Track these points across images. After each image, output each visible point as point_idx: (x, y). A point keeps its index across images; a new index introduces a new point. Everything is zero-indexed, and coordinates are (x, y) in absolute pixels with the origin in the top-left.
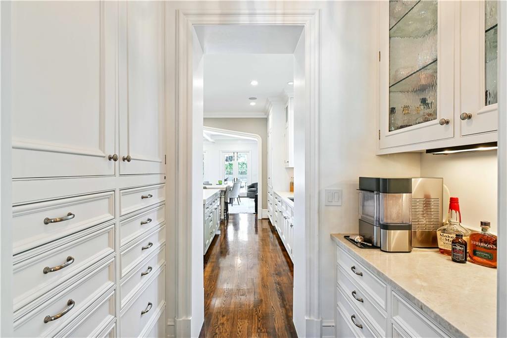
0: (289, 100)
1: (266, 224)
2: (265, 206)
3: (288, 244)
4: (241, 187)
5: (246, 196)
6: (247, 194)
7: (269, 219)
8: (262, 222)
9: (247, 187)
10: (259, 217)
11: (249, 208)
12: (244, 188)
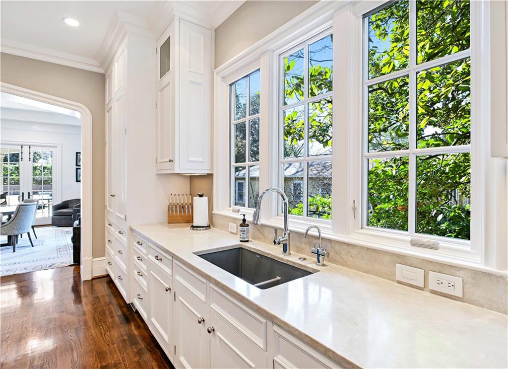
0: (177, 23)
1: (102, 289)
2: (99, 251)
3: (153, 320)
4: (40, 208)
5: (51, 223)
6: (53, 219)
7: (108, 276)
8: (92, 285)
9: (51, 207)
10: (85, 275)
11: (59, 250)
12: (46, 209)
